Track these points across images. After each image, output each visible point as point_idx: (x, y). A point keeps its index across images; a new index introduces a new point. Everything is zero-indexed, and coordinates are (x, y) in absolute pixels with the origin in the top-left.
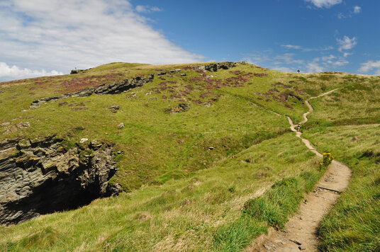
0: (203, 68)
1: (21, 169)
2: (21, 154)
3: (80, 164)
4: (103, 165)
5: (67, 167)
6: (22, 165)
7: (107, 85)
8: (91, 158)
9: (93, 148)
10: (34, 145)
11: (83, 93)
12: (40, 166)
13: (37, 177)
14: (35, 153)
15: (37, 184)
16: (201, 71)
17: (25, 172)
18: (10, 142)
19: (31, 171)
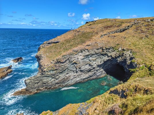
0: (149, 20)
1: (102, 56)
2: (103, 51)
3: (119, 55)
4: (128, 56)
5: (115, 56)
6: (103, 55)
7: (120, 29)
8: (123, 53)
9: (124, 50)
10: (106, 49)
11: (113, 32)
12: (107, 55)
13: (106, 58)
14: (107, 51)
15: (106, 60)
16: (149, 22)
17: (103, 57)
18: (101, 48)
19: (105, 56)
